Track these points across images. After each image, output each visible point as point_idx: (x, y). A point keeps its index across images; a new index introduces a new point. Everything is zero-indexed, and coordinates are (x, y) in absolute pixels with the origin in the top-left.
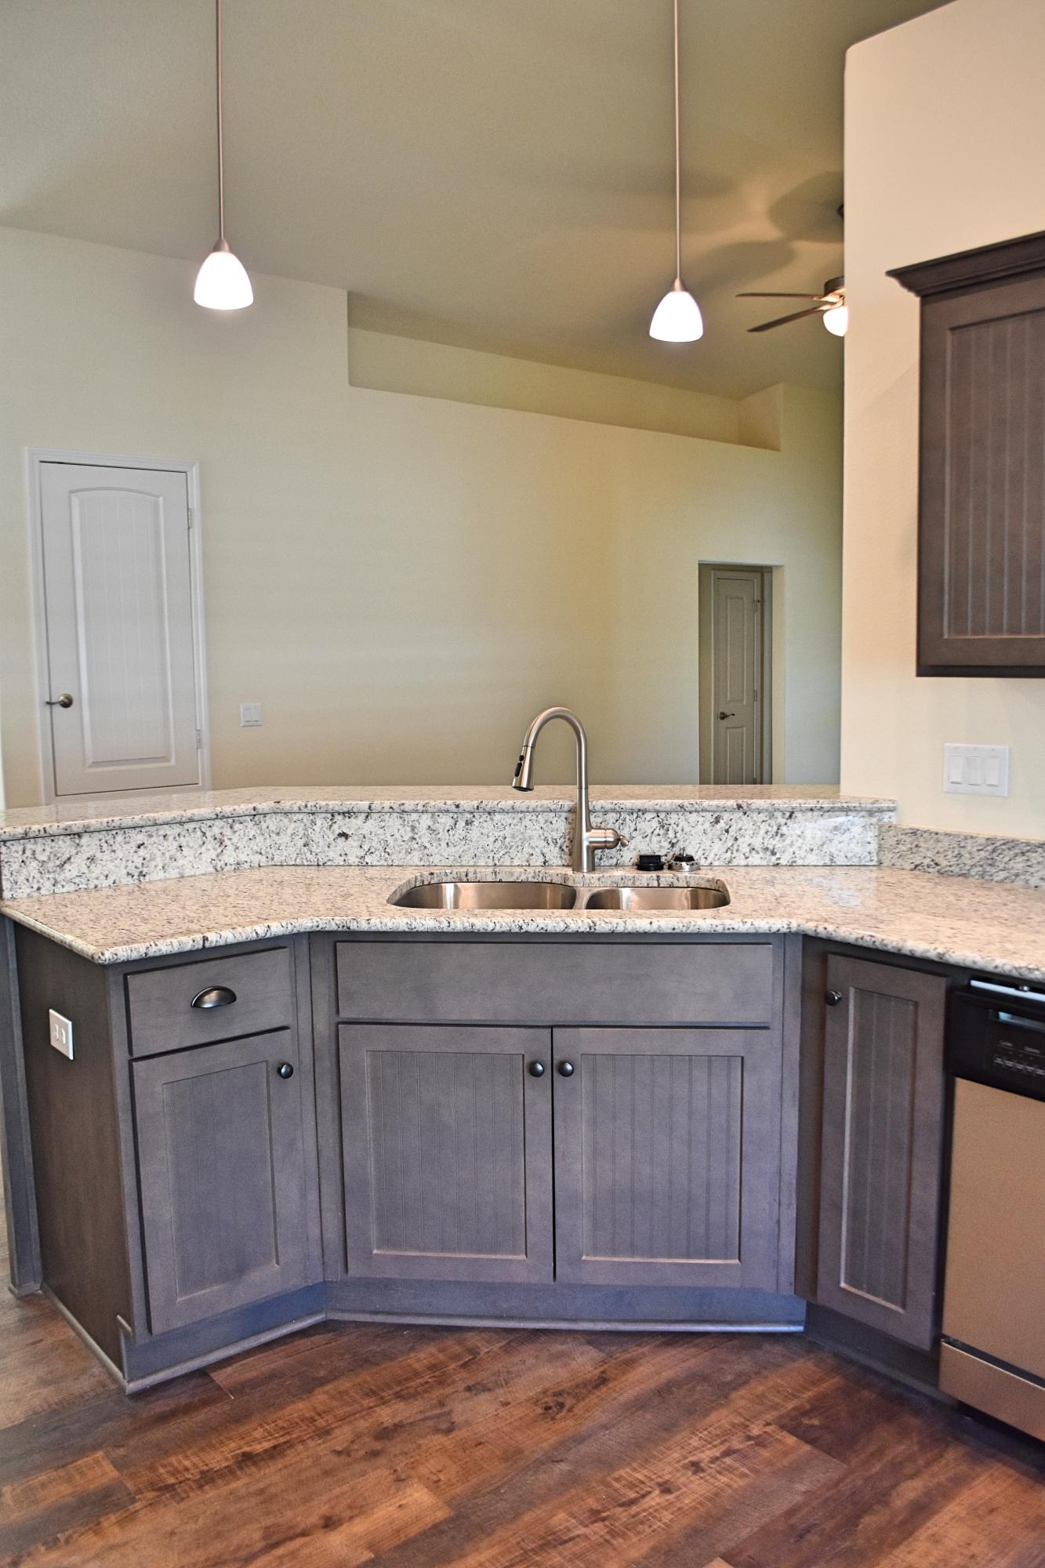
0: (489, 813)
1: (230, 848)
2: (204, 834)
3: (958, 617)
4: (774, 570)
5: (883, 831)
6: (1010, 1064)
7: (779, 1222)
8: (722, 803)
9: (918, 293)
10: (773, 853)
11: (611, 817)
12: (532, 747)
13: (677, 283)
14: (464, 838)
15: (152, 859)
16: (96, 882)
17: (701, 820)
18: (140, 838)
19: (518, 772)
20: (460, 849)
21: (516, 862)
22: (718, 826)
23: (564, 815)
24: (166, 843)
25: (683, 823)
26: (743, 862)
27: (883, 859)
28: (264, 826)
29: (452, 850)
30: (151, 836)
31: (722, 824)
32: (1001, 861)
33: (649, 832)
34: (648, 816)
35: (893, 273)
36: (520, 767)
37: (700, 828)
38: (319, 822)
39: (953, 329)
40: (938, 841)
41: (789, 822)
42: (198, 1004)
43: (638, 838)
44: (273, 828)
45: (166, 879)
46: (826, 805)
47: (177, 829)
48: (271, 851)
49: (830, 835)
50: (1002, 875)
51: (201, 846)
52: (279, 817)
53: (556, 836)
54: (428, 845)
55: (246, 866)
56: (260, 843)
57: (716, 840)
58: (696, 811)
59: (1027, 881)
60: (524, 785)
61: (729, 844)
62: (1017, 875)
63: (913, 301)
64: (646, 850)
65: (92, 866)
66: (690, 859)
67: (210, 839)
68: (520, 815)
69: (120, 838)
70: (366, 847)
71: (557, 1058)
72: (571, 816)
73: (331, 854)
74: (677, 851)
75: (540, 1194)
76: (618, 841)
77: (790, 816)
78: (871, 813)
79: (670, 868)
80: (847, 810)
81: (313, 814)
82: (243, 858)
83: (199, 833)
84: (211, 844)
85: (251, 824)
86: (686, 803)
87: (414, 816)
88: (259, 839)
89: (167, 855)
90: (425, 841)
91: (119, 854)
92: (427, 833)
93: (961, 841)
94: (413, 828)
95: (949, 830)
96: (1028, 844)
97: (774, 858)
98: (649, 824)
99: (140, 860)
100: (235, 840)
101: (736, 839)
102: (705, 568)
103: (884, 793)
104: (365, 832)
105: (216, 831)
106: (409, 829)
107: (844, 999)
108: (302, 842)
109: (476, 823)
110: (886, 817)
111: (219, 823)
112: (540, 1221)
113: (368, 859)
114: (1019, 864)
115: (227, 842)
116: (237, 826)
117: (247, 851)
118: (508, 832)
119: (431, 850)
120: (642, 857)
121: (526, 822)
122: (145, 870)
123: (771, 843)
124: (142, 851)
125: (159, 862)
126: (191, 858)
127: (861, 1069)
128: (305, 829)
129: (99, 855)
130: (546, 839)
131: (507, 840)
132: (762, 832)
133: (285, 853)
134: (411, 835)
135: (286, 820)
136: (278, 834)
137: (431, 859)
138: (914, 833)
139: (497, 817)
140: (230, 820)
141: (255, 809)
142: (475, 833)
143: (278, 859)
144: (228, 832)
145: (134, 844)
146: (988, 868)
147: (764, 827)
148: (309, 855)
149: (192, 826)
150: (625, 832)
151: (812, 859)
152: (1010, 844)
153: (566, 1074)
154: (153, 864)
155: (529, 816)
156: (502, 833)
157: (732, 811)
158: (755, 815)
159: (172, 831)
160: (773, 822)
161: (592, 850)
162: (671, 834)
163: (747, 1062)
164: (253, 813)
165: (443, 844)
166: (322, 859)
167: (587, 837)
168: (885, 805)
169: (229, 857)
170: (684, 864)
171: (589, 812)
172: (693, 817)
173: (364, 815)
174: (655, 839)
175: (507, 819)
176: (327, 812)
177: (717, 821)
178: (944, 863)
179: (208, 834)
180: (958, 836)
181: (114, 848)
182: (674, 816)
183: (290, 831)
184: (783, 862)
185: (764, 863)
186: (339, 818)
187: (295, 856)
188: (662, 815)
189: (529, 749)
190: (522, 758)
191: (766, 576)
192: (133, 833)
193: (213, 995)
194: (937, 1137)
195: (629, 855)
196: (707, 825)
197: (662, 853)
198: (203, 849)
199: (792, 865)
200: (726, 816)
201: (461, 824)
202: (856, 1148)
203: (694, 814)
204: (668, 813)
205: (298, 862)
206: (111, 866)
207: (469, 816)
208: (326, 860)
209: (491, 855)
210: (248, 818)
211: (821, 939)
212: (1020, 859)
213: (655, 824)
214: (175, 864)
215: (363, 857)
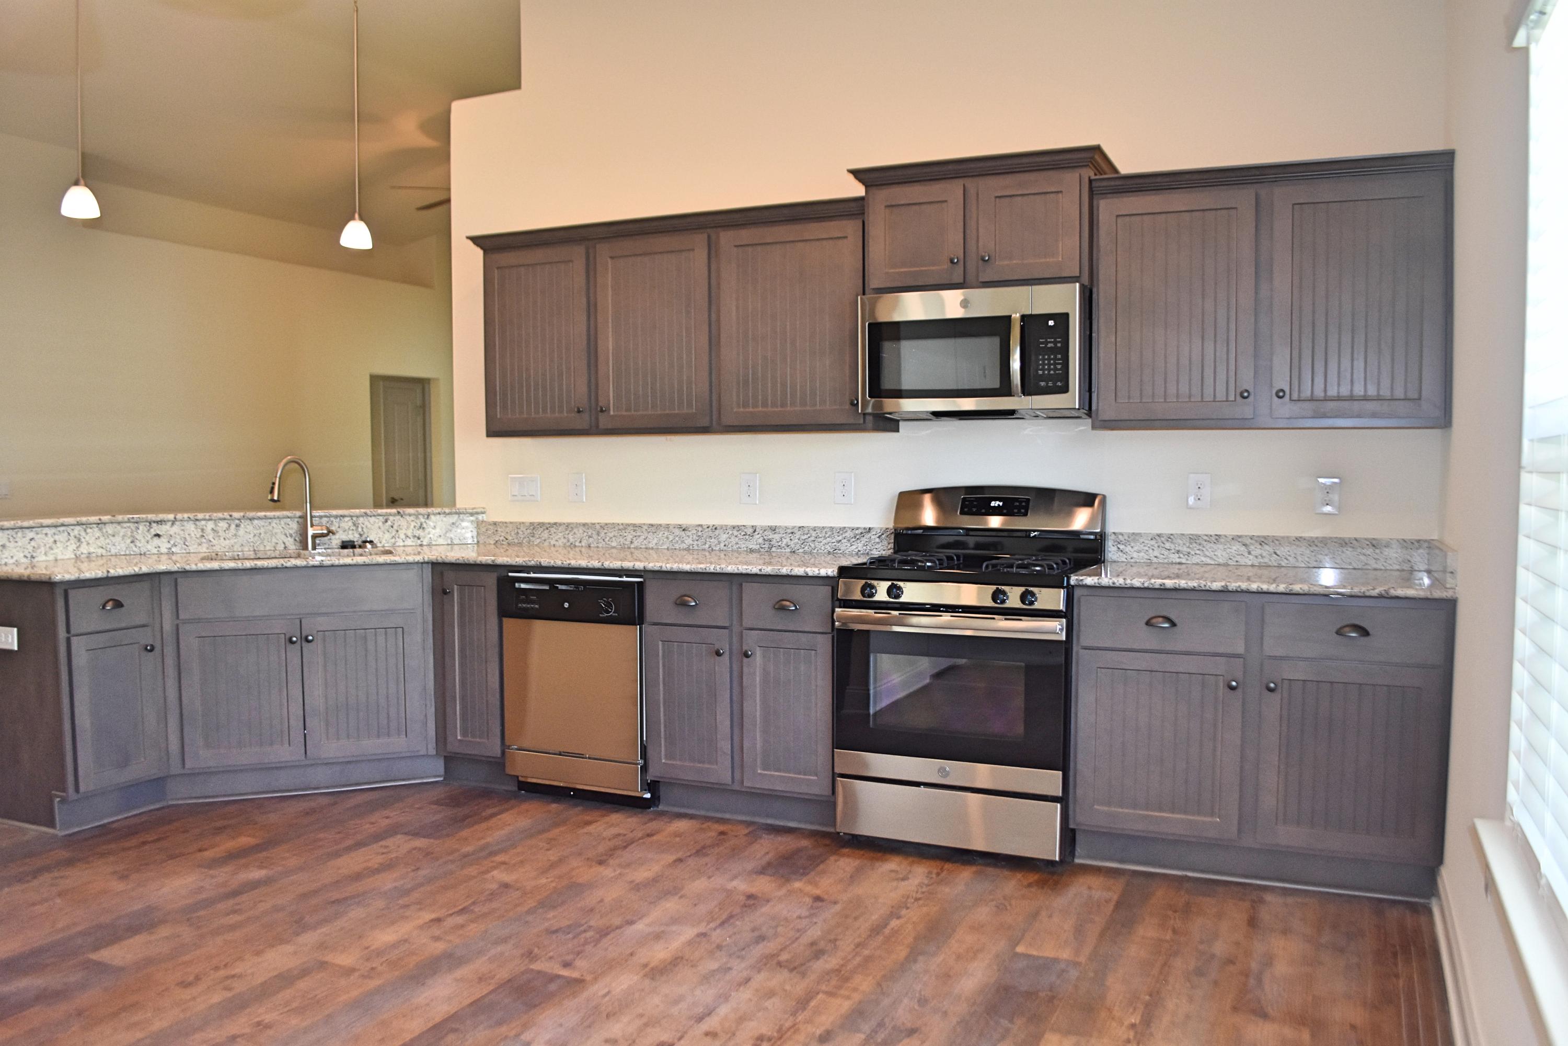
0: (250, 520)
1: (84, 544)
2: (69, 534)
3: (504, 407)
4: (431, 382)
5: (479, 524)
6: (524, 605)
7: (426, 716)
8: (389, 511)
9: (482, 248)
10: (419, 538)
11: (324, 520)
12: (280, 478)
13: (357, 216)
14: (235, 535)
15: (39, 547)
16: (6, 560)
17: (377, 521)
18: (31, 534)
19: (272, 492)
20: (232, 541)
21: (268, 548)
22: (387, 524)
23: (296, 520)
24: (47, 539)
25: (366, 523)
26: (402, 544)
27: (480, 539)
28: (104, 530)
29: (227, 542)
30: (37, 534)
31: (389, 523)
32: (537, 533)
33: (347, 528)
34: (346, 519)
35: (468, 238)
36: (273, 489)
37: (377, 525)
38: (141, 527)
39: (498, 268)
40: (507, 527)
41: (427, 521)
42: (104, 607)
43: (341, 532)
44: (110, 532)
45: (46, 561)
46: (447, 511)
47: (53, 530)
48: (109, 546)
49: (450, 528)
50: (538, 541)
51: (67, 541)
52: (115, 525)
53: (291, 532)
54: (212, 540)
55: (94, 555)
56: (102, 541)
57: (386, 532)
58: (374, 516)
59: (550, 543)
60: (276, 498)
61: (393, 534)
62: (545, 540)
63: (480, 252)
64: (345, 538)
65: (4, 551)
66: (371, 542)
67: (72, 537)
68: (270, 520)
69: (20, 534)
70: (172, 542)
71: (304, 634)
72: (300, 520)
73: (149, 547)
74: (363, 539)
75: (296, 710)
76: (330, 532)
77: (428, 518)
78: (472, 514)
79: (360, 547)
80: (459, 513)
81: (137, 523)
82: (92, 550)
83: (66, 534)
84: (73, 540)
85: (96, 529)
86: (368, 511)
87: (203, 522)
88: (102, 539)
89: (48, 546)
90: (211, 538)
91: (20, 544)
92: (211, 532)
93: (518, 525)
94: (203, 530)
95: (512, 521)
96: (549, 524)
97: (419, 542)
98: (347, 523)
99: (32, 548)
100: (87, 538)
101: (397, 531)
102: (375, 379)
103: (478, 504)
104: (172, 533)
105: (76, 532)
106: (200, 530)
107: (452, 593)
108: (129, 541)
109: (242, 526)
110: (480, 517)
111: (78, 528)
112: (297, 724)
113: (174, 549)
114: (545, 535)
115: (83, 540)
116: (89, 530)
117: (95, 546)
118: (262, 530)
119: (214, 542)
120: (343, 542)
121: (273, 524)
122: (34, 555)
123: (417, 533)
124: (33, 543)
125: (43, 549)
126: (61, 549)
127: (462, 626)
128: (132, 532)
129: (8, 544)
130: (286, 535)
131: (262, 535)
132: (412, 527)
133: (118, 547)
134: (201, 534)
135: (119, 527)
136: (114, 536)
137: (214, 548)
138: (495, 524)
139: (256, 522)
140: (84, 526)
141: (100, 519)
142: (241, 531)
143: (113, 551)
144: (83, 534)
145: (28, 538)
146: (531, 538)
147: (413, 524)
148: (134, 549)
149: (62, 529)
150: (333, 528)
151: (441, 541)
152: (541, 525)
153: (308, 641)
154: (39, 551)
155: (275, 521)
156: (258, 532)
157: (394, 515)
158: (408, 517)
159: (50, 531)
160: (418, 521)
161: (315, 537)
162: (360, 529)
163: (405, 630)
164: (99, 522)
165: (222, 539)
166: (143, 550)
167: (311, 532)
168: (479, 510)
169: (84, 549)
170: (367, 544)
171: (312, 517)
172: (372, 519)
173: (170, 523)
174: (350, 532)
175: (261, 523)
176: (147, 521)
177: (386, 521)
178: (510, 538)
179: (72, 534)
180: (516, 523)
181: (17, 540)
182: (361, 519)
183: (121, 534)
184: (425, 543)
185: (414, 544)
186: (154, 525)
187: (124, 549)
188: (354, 519)
189: (278, 479)
190: (274, 484)
191: (427, 386)
192: (27, 531)
193: (111, 603)
194: (497, 650)
195: (336, 540)
196: (381, 524)
197: (355, 540)
198: (68, 544)
199: (429, 545)
200: (391, 518)
201: (233, 526)
202: (461, 665)
203: (373, 518)
204: (357, 517)
205: (128, 552)
206: (14, 550)
207: (237, 522)
208: (145, 550)
209: (252, 544)
210: (95, 526)
211: (440, 563)
212: (546, 531)
213: (350, 524)
214: (52, 552)
215: (170, 549)
